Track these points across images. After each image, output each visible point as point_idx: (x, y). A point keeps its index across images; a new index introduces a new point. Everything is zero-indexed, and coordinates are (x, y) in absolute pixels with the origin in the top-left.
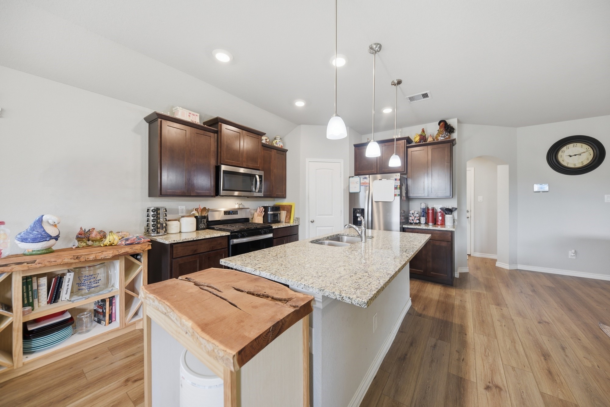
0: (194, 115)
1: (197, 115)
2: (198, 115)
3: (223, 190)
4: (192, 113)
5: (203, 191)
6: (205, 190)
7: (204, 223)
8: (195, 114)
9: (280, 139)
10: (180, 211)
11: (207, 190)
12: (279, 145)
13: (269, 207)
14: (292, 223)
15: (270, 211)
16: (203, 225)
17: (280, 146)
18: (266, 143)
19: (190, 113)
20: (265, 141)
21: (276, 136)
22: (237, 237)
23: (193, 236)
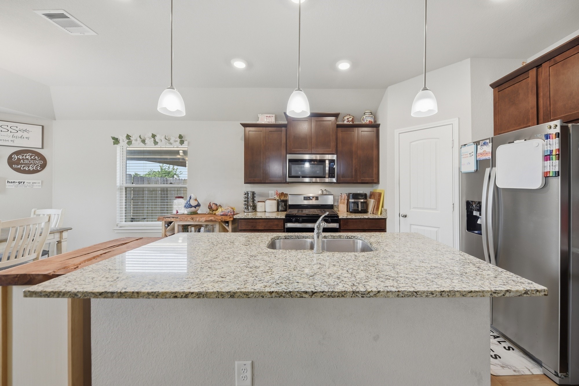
0: (270, 117)
1: (272, 116)
2: (274, 115)
3: (289, 177)
4: (268, 115)
5: (276, 179)
6: (278, 178)
7: (283, 206)
8: (271, 115)
9: (371, 113)
10: (270, 195)
11: (280, 178)
12: (366, 121)
13: (351, 194)
14: (379, 216)
15: (352, 199)
16: (281, 208)
17: (368, 122)
18: (348, 123)
19: (267, 117)
20: (347, 121)
21: (365, 111)
22: (291, 221)
23: (274, 216)
